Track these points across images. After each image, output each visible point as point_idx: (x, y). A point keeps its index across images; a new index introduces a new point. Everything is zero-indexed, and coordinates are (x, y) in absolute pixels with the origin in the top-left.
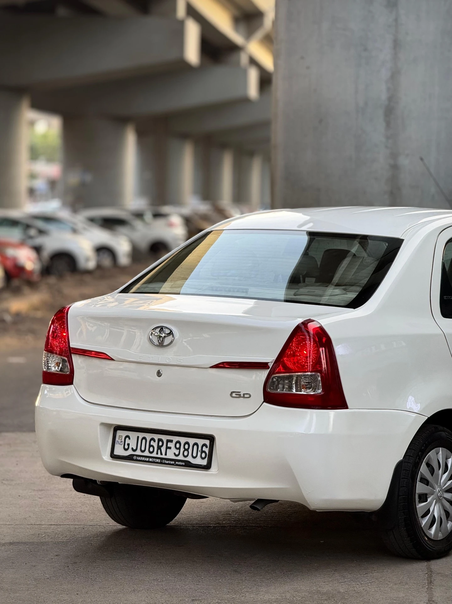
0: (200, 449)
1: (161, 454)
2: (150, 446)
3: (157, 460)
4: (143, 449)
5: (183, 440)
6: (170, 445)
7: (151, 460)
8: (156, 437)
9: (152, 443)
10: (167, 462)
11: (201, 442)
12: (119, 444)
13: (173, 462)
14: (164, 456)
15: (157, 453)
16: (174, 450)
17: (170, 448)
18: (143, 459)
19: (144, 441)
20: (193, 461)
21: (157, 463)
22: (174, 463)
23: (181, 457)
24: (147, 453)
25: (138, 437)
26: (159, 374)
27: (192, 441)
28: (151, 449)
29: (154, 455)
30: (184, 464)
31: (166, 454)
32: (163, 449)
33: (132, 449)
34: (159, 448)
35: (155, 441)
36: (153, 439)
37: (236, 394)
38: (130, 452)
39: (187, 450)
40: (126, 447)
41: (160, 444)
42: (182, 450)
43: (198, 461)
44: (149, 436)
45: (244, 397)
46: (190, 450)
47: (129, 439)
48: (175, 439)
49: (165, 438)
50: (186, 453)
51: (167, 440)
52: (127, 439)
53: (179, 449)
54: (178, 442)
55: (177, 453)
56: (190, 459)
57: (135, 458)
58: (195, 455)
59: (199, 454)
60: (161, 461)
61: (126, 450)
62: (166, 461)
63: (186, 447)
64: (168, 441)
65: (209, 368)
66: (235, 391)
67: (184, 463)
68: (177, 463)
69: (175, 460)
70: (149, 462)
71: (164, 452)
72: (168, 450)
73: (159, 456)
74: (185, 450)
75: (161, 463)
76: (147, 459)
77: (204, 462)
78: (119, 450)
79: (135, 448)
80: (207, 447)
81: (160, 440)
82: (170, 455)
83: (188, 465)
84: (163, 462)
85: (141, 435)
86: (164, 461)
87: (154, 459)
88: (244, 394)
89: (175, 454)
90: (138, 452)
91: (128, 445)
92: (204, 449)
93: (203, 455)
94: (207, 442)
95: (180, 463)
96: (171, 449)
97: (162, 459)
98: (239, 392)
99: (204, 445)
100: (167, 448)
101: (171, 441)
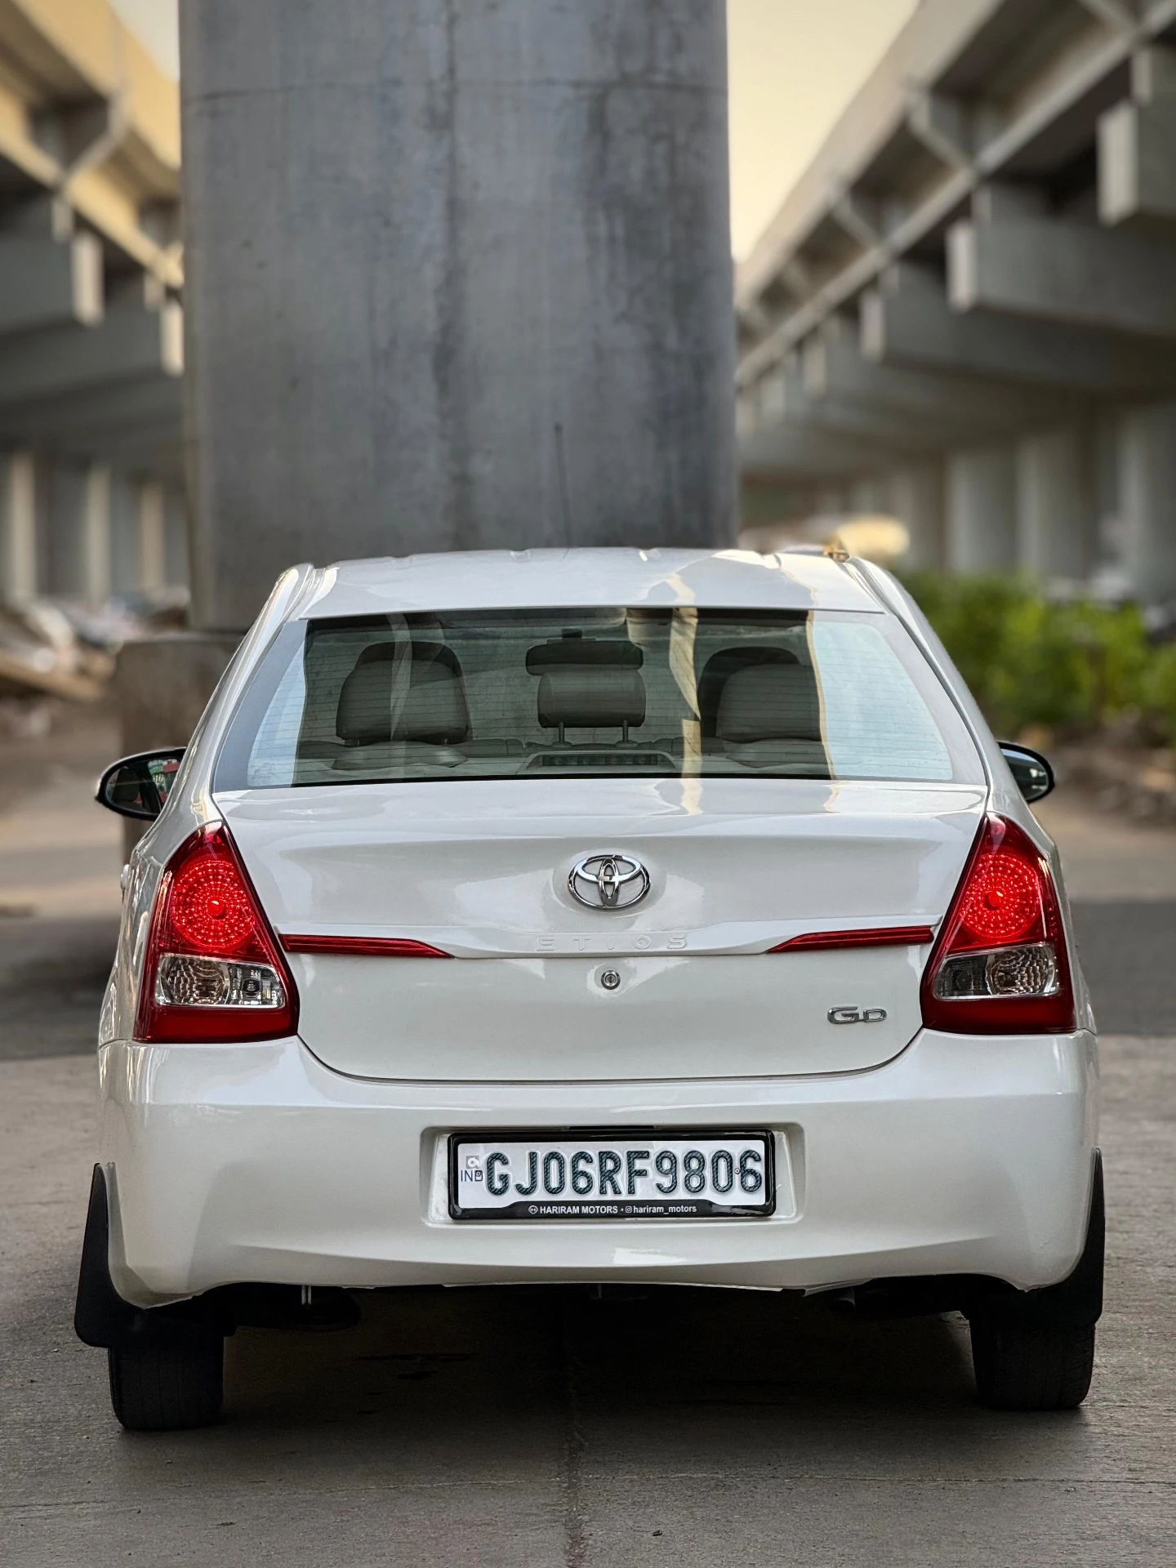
0: (736, 1164)
1: (616, 1191)
2: (577, 1174)
3: (608, 1209)
4: (554, 1184)
5: (680, 1148)
6: (639, 1164)
7: (585, 1210)
8: (593, 1148)
9: (582, 1165)
10: (642, 1210)
11: (736, 1148)
12: (471, 1180)
13: (661, 1209)
14: (624, 1196)
15: (603, 1191)
16: (654, 1177)
17: (642, 1173)
18: (562, 1210)
19: (554, 1163)
20: (720, 1200)
21: (609, 1216)
22: (665, 1210)
23: (681, 1194)
24: (568, 1194)
25: (533, 1156)
26: (610, 982)
27: (707, 1148)
28: (582, 1183)
29: (594, 1195)
30: (695, 1211)
31: (631, 1191)
32: (621, 1178)
33: (519, 1187)
34: (607, 1176)
35: (589, 1160)
36: (582, 1156)
37: (847, 1016)
38: (511, 1198)
39: (699, 1172)
40: (498, 1185)
41: (610, 1165)
42: (682, 1174)
43: (737, 1198)
44: (568, 1149)
45: (868, 1020)
46: (708, 1173)
47: (505, 1162)
48: (656, 1147)
49: (620, 1148)
50: (695, 1182)
51: (629, 1154)
52: (497, 1164)
53: (672, 1172)
54: (665, 1155)
55: (667, 1184)
56: (709, 1194)
57: (532, 1210)
58: (723, 1183)
59: (737, 1178)
60: (619, 1209)
61: (497, 1193)
62: (635, 1208)
63: (695, 1163)
64: (633, 1156)
65: (763, 953)
66: (840, 1007)
67: (694, 1208)
68: (672, 1209)
69: (666, 1204)
70: (580, 1216)
71: (623, 1187)
72: (636, 1179)
73: (610, 1196)
74: (691, 1173)
75: (621, 1215)
76: (576, 1210)
77: (759, 1199)
78: (473, 1195)
79: (526, 1185)
80: (757, 1159)
81: (605, 1156)
82: (645, 1190)
83: (705, 1210)
84: (624, 1211)
85: (542, 1149)
86: (629, 1210)
87: (598, 1207)
88: (866, 1014)
89: (659, 1186)
90: (540, 1195)
91: (504, 1178)
92: (751, 1164)
93: (751, 1181)
94: (758, 1146)
95: (683, 1209)
96: (646, 1175)
97: (621, 1204)
98: (854, 1009)
99: (749, 1154)
100: (633, 1173)
101: (644, 1155)
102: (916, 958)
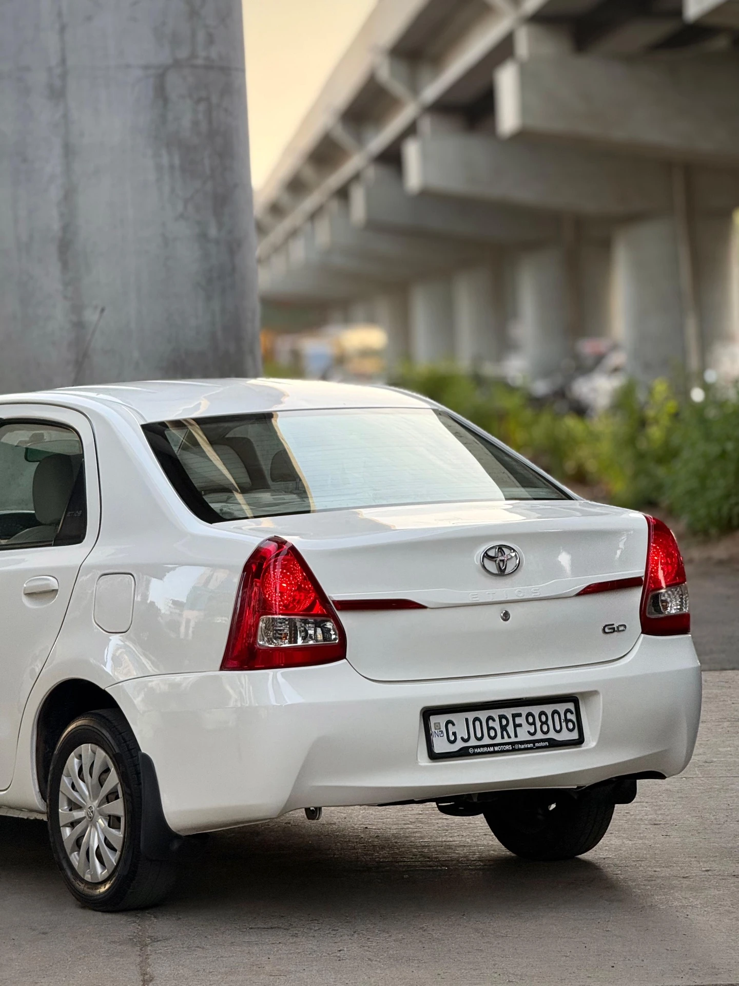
0: (563, 717)
1: (509, 737)
2: (489, 729)
3: (507, 747)
4: (479, 735)
5: (536, 710)
6: (518, 721)
7: (496, 749)
8: (495, 713)
9: (491, 723)
10: (523, 747)
11: (561, 708)
12: (438, 736)
13: (532, 745)
14: (513, 739)
15: (503, 737)
16: (526, 728)
17: (520, 725)
18: (485, 749)
19: (477, 723)
20: (559, 737)
21: (508, 751)
22: (533, 746)
23: (539, 736)
24: (486, 741)
25: (467, 720)
26: (506, 616)
27: (548, 709)
28: (492, 733)
29: (498, 740)
30: (548, 745)
31: (516, 736)
32: (510, 729)
33: (462, 738)
34: (504, 728)
35: (494, 720)
36: (490, 718)
37: (610, 629)
38: (459, 745)
39: (546, 723)
40: (452, 738)
41: (504, 722)
42: (538, 724)
43: (565, 736)
44: (483, 715)
45: (619, 631)
46: (550, 722)
47: (454, 725)
48: (524, 710)
49: (508, 712)
50: (545, 728)
51: (513, 715)
52: (450, 726)
53: (534, 723)
54: (529, 714)
55: (532, 731)
56: (552, 735)
57: (471, 751)
58: (558, 728)
59: (564, 724)
60: (512, 747)
61: (453, 742)
62: (520, 746)
63: (543, 718)
64: (515, 716)
65: (574, 596)
66: (607, 624)
67: (547, 743)
68: (537, 745)
69: (534, 742)
70: (494, 752)
71: (512, 734)
72: (518, 729)
73: (506, 740)
74: (543, 723)
75: (514, 750)
76: (492, 749)
77: (575, 735)
78: (441, 745)
79: (466, 737)
80: (572, 713)
81: (501, 717)
82: (523, 735)
83: (553, 744)
84: (515, 748)
85: (471, 716)
86: (516, 747)
87: (502, 747)
88: (618, 627)
89: (529, 732)
90: (473, 742)
91: (454, 734)
92: (569, 716)
93: (571, 726)
94: (571, 706)
95: (542, 744)
96: (521, 726)
97: (512, 744)
98: (613, 625)
99: (568, 711)
100: (516, 726)
101: (520, 715)
102: (636, 595)
